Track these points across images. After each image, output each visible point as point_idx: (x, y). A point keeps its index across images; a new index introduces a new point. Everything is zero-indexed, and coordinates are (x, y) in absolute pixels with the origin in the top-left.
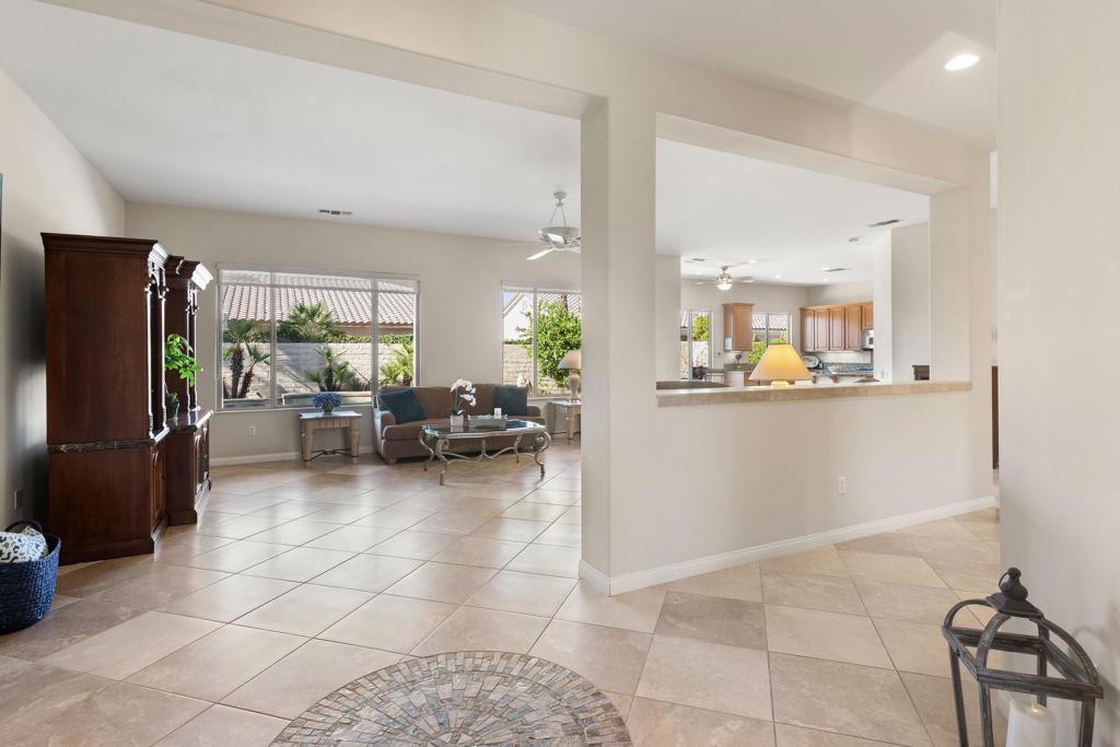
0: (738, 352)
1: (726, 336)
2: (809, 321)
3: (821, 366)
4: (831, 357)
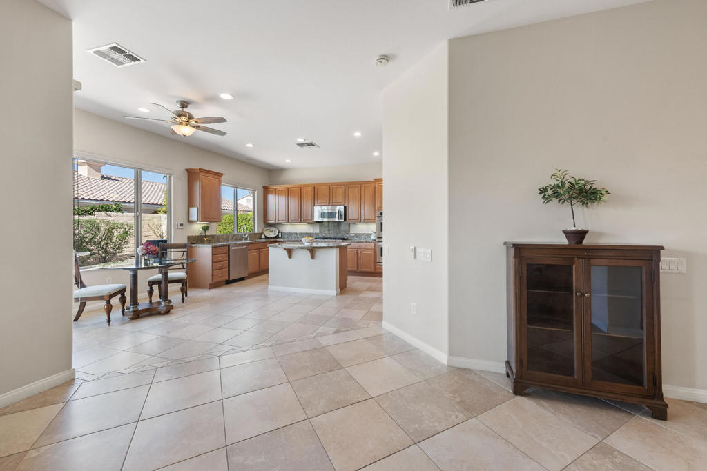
0: (205, 224)
1: (190, 204)
2: (271, 198)
3: (280, 235)
4: (288, 229)
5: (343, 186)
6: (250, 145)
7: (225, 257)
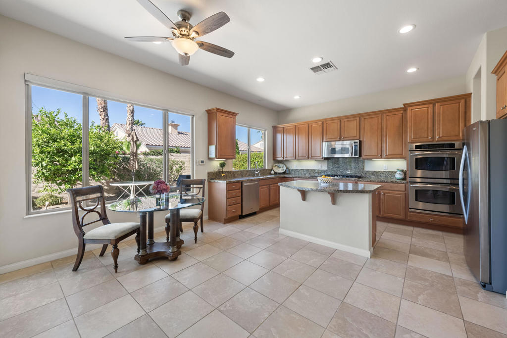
0: (221, 161)
1: (210, 143)
2: (279, 137)
3: (288, 171)
4: (295, 165)
5: (358, 119)
6: (260, 80)
7: (238, 192)
